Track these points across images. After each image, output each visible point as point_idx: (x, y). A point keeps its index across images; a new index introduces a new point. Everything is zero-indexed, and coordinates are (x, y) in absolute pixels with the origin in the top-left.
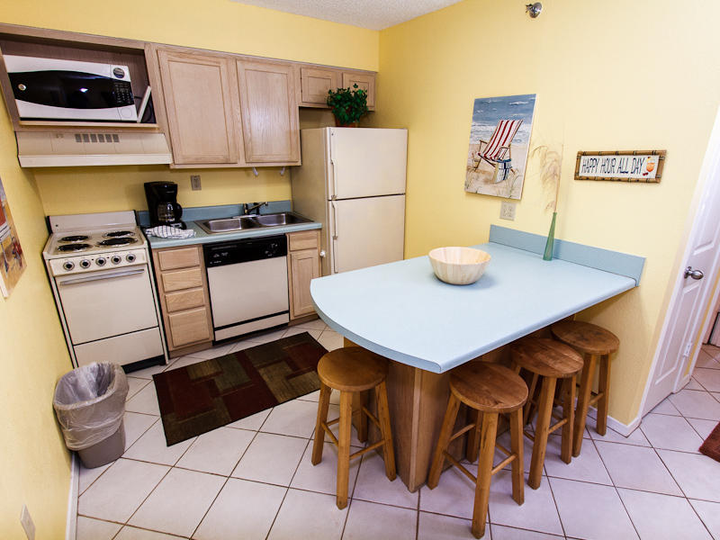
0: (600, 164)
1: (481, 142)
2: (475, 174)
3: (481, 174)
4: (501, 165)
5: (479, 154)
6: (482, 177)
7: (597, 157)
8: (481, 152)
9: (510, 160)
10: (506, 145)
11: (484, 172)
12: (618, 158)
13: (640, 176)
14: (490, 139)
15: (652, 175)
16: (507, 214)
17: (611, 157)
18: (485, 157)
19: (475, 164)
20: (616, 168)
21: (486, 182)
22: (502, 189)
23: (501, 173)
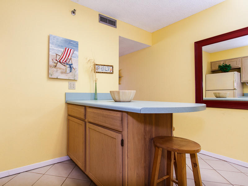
0: (100, 68)
1: (57, 55)
2: (55, 69)
3: (58, 69)
4: (68, 66)
5: (56, 60)
6: (59, 71)
7: (99, 66)
8: (57, 59)
9: (72, 64)
10: (69, 58)
11: (60, 69)
12: (104, 66)
13: (109, 72)
14: (61, 54)
15: (112, 72)
16: (72, 87)
17: (103, 66)
18: (60, 62)
19: (55, 65)
20: (104, 69)
21: (62, 73)
22: (70, 76)
23: (68, 69)
